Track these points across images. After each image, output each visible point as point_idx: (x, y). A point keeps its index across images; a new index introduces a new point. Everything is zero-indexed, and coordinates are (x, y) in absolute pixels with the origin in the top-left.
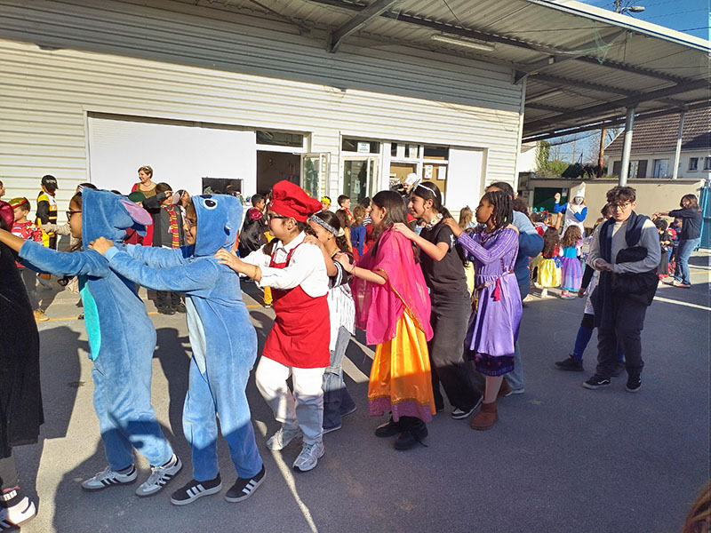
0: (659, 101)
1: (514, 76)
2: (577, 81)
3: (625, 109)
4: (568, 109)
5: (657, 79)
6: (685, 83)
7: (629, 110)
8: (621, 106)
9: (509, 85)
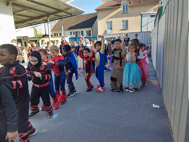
0: (54, 15)
1: (6, 3)
2: (30, 8)
3: (46, 17)
4: (32, 17)
5: (52, 9)
6: (59, 11)
7: (48, 17)
8: (45, 16)
9: (5, 6)
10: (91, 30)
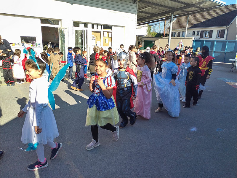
0: (181, 11)
2: (155, 3)
3: (170, 14)
5: (180, 4)
6: (188, 5)
9: (132, 4)
10: (225, 30)
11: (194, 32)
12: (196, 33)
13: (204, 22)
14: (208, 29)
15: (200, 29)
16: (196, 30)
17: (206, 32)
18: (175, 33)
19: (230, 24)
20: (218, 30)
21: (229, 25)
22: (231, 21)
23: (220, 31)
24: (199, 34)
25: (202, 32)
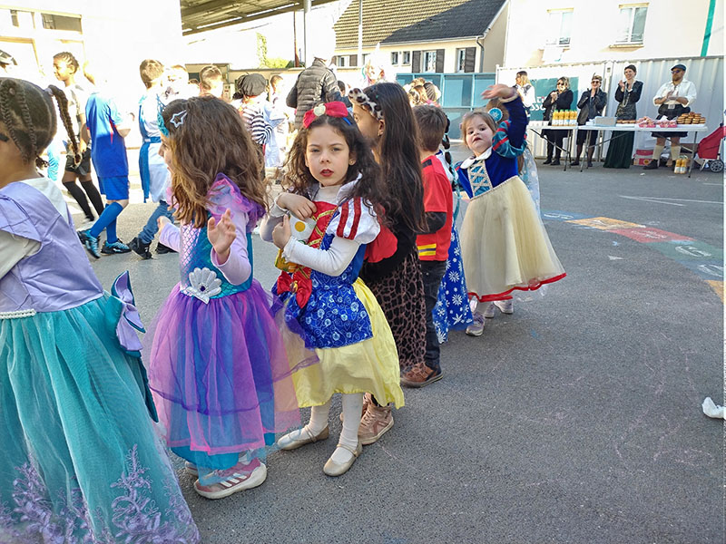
10: (475, 48)
11: (395, 55)
12: (401, 57)
13: (419, 25)
14: (431, 46)
15: (411, 47)
16: (401, 48)
17: (427, 54)
18: (343, 59)
19: (487, 31)
20: (458, 49)
21: (485, 34)
22: (489, 23)
23: (464, 53)
24: (409, 60)
25: (417, 54)
